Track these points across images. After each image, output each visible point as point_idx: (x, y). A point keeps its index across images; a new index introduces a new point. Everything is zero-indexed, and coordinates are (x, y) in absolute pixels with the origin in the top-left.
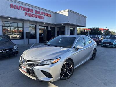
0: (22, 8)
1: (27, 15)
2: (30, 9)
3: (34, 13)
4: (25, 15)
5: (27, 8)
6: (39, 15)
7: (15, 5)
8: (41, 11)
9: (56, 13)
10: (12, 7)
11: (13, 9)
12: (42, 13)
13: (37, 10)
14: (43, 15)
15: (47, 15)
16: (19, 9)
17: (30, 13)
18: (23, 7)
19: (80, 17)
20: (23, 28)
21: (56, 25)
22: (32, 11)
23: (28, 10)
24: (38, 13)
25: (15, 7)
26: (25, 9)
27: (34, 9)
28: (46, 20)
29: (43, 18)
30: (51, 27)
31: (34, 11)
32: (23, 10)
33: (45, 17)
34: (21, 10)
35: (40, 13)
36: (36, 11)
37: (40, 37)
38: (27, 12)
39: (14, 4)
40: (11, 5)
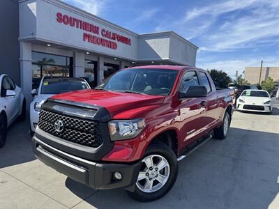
0: (79, 24)
1: (87, 40)
3: (100, 36)
4: (84, 40)
5: (88, 24)
6: (108, 39)
7: (66, 16)
8: (113, 31)
10: (61, 18)
11: (62, 23)
12: (115, 36)
13: (107, 29)
14: (116, 41)
15: (125, 40)
16: (73, 25)
17: (93, 34)
18: (81, 22)
19: (188, 47)
22: (96, 30)
23: (89, 27)
24: (108, 34)
25: (66, 20)
26: (85, 26)
27: (101, 27)
28: (121, 51)
29: (115, 46)
30: (126, 67)
31: (100, 31)
32: (81, 28)
33: (119, 44)
34: (77, 27)
35: (112, 36)
36: (103, 30)
38: (88, 33)
39: (64, 13)
40: (59, 15)
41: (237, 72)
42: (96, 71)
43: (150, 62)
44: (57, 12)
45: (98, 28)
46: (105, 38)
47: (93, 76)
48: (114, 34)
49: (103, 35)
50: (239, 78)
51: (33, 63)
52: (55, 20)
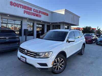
0: (22, 6)
1: (26, 13)
2: (29, 7)
3: (32, 11)
4: (24, 13)
5: (26, 7)
6: (37, 13)
7: (15, 3)
8: (39, 10)
9: (52, 13)
11: (13, 5)
12: (40, 12)
13: (36, 9)
14: (41, 14)
15: (45, 14)
16: (18, 7)
17: (28, 11)
20: (21, 25)
21: (52, 23)
22: (31, 9)
23: (27, 8)
24: (36, 11)
25: (15, 4)
26: (24, 7)
27: (33, 8)
28: (43, 18)
29: (40, 16)
30: (47, 25)
31: (32, 10)
32: (23, 8)
33: (42, 15)
34: (21, 8)
35: (38, 12)
36: (34, 9)
37: (37, 34)
38: (26, 10)
41: (98, 27)
43: (57, 23)
44: (10, 1)
46: (35, 13)
49: (34, 12)
52: (9, 4)
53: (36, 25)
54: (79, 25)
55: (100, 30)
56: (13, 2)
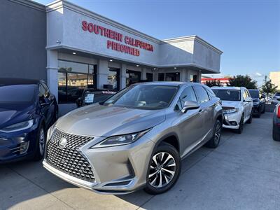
0: (103, 31)
1: (110, 48)
3: (123, 43)
4: (108, 48)
6: (131, 47)
7: (91, 25)
8: (135, 38)
9: (161, 43)
10: (86, 26)
11: (88, 31)
13: (129, 36)
14: (138, 48)
15: (146, 47)
16: (97, 33)
20: (95, 75)
22: (119, 37)
24: (130, 41)
26: (108, 33)
27: (124, 34)
28: (143, 58)
29: (138, 53)
31: (123, 38)
32: (105, 36)
33: (142, 50)
35: (134, 43)
36: (126, 38)
38: (112, 40)
39: (89, 21)
40: (84, 23)
41: (266, 77)
42: (118, 78)
43: (172, 68)
44: (83, 20)
45: (121, 35)
47: (115, 83)
48: (137, 41)
49: (126, 43)
50: (267, 83)
51: (59, 71)
52: (81, 28)
53: (125, 75)
54: (219, 73)
55: (272, 83)
56: (88, 22)
